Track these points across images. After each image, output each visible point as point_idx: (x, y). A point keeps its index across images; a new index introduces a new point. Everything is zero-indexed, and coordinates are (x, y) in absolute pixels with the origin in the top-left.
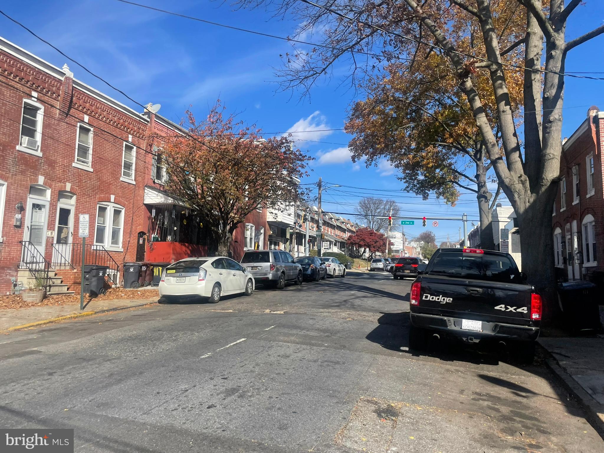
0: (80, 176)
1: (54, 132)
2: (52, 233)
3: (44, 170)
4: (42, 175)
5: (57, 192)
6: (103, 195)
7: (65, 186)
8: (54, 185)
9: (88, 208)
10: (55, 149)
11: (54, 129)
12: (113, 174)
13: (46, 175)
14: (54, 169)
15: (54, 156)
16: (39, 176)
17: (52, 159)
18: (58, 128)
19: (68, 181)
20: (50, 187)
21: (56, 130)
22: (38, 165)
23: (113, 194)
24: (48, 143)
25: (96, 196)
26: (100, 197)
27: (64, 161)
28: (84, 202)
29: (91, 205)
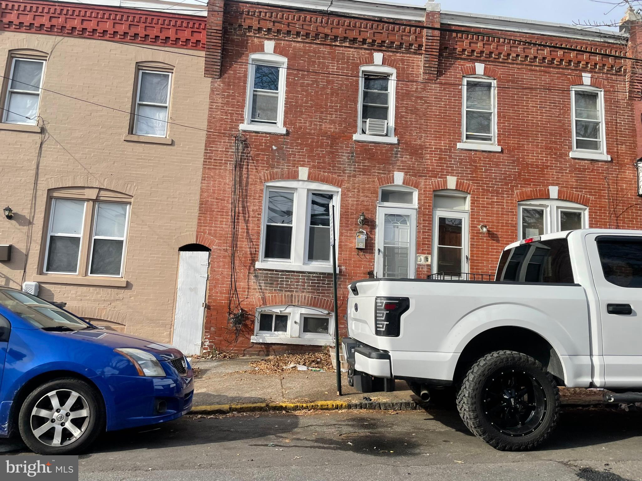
0: (475, 162)
1: (416, 103)
2: (427, 259)
3: (402, 161)
4: (399, 170)
5: (430, 194)
6: (529, 189)
7: (445, 182)
8: (423, 184)
9: (497, 214)
10: (420, 128)
11: (417, 97)
12: (550, 148)
13: (407, 170)
14: (422, 158)
15: (420, 139)
16: (395, 173)
17: (417, 145)
18: (424, 94)
19: (450, 172)
20: (416, 186)
21: (421, 98)
22: (392, 157)
23: (553, 184)
24: (406, 121)
25: (513, 191)
26: (522, 193)
27: (441, 143)
28: (487, 204)
29: (504, 208)
